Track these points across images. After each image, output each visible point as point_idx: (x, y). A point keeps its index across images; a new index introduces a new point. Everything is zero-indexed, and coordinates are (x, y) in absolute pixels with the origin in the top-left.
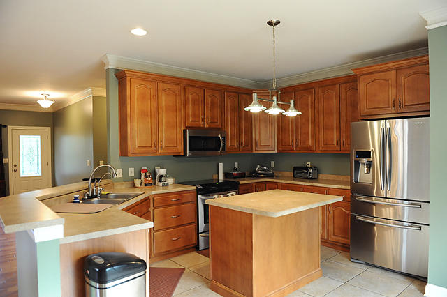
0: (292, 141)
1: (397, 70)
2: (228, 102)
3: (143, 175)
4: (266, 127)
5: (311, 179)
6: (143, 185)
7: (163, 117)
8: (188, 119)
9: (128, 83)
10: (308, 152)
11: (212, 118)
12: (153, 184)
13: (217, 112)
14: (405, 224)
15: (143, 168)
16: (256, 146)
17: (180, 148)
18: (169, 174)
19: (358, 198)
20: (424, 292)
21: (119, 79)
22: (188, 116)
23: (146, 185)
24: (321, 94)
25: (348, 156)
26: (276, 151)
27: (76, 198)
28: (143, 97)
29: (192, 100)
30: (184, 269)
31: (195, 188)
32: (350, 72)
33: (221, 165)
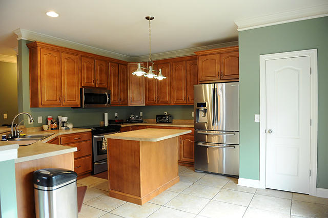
0: (155, 98)
1: (220, 54)
2: (112, 70)
3: (49, 122)
4: (138, 88)
5: (168, 123)
6: (50, 129)
7: (65, 79)
8: (84, 81)
9: (39, 52)
10: (166, 105)
11: (101, 81)
12: (57, 128)
13: (104, 77)
14: (225, 145)
15: (48, 117)
16: (131, 101)
17: (78, 102)
18: (69, 121)
19: (199, 132)
20: (237, 183)
21: (29, 48)
22: (84, 78)
23: (52, 129)
24: (174, 66)
25: (192, 107)
26: (144, 105)
27: (3, 137)
28: (50, 63)
29: (87, 67)
30: (86, 187)
31: (90, 130)
32: (192, 54)
33: (106, 115)
